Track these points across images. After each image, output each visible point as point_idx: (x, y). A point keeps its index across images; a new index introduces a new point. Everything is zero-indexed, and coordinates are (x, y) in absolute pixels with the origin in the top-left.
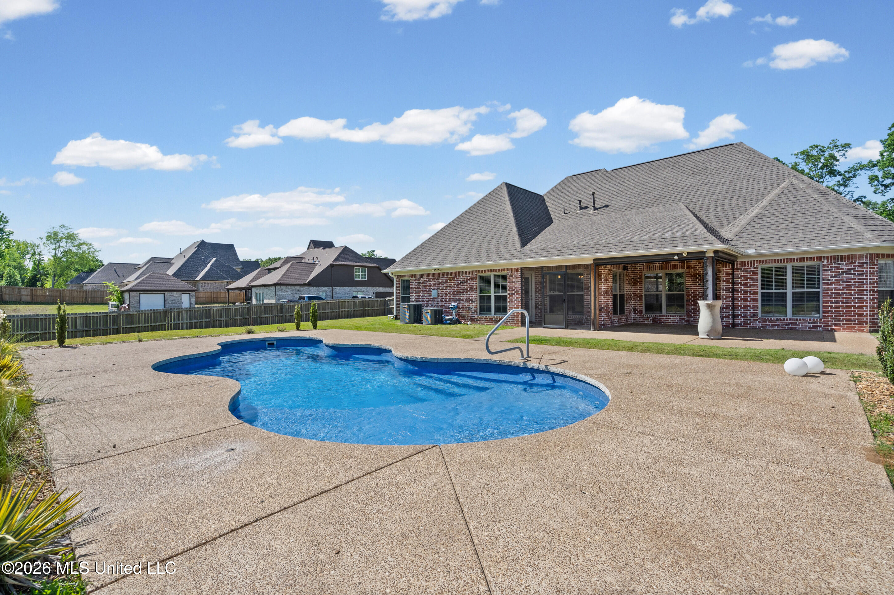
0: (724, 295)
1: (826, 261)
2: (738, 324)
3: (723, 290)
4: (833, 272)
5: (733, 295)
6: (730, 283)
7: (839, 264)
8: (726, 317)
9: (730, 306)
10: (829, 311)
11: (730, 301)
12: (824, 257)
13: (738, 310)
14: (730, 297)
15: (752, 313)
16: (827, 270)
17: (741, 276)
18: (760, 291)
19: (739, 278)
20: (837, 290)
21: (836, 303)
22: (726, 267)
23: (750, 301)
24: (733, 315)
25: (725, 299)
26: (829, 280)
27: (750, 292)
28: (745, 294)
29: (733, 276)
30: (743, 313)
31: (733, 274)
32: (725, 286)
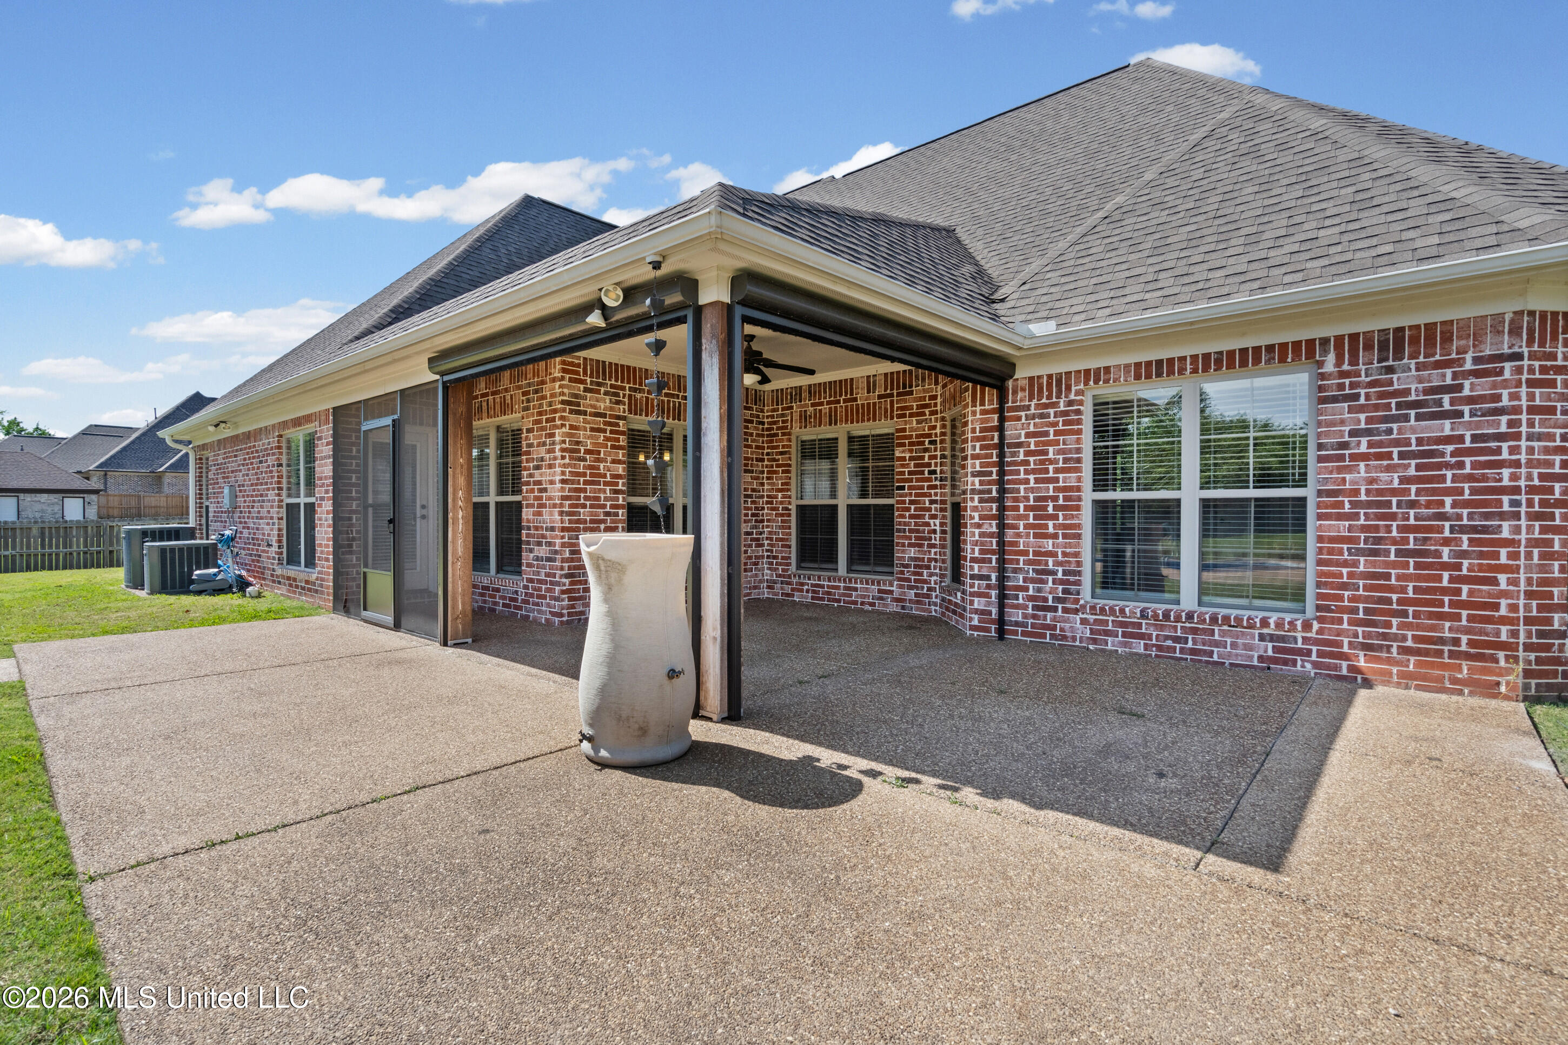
0: (975, 509)
1: (1331, 358)
2: (1017, 624)
3: (973, 491)
4: (1362, 409)
5: (1002, 508)
6: (993, 464)
7: (1390, 370)
8: (980, 595)
9: (993, 552)
10: (1344, 586)
11: (991, 535)
12: (1325, 341)
13: (1015, 571)
14: (992, 517)
15: (1062, 582)
16: (1335, 399)
17: (1028, 435)
18: (1089, 496)
19: (1020, 445)
20: (1380, 492)
21: (1375, 553)
22: (982, 404)
23: (1055, 536)
24: (1002, 587)
25: (979, 526)
26: (1344, 445)
27: (1055, 499)
28: (1038, 508)
29: (1002, 437)
30: (1033, 581)
31: (1001, 429)
32: (979, 474)
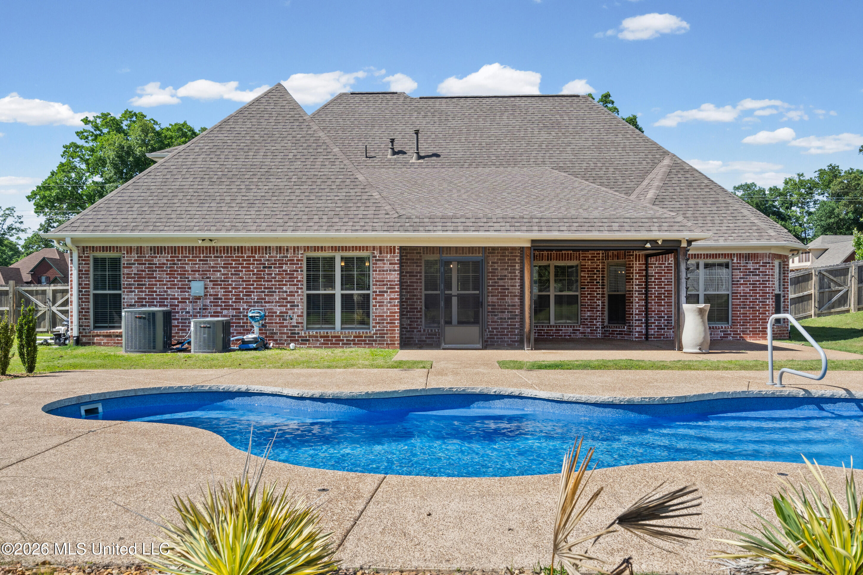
0: (636, 297)
1: (735, 259)
2: (652, 335)
3: (636, 291)
4: (741, 272)
5: (647, 297)
6: (643, 282)
7: (747, 263)
8: (638, 326)
9: (643, 311)
10: (738, 317)
11: (643, 306)
12: (734, 254)
13: (651, 317)
14: (643, 300)
15: (667, 320)
16: (736, 269)
17: (655, 273)
19: (653, 276)
20: (745, 293)
21: (744, 308)
22: (639, 261)
23: (664, 306)
24: (647, 322)
25: (638, 303)
26: (738, 281)
27: (664, 294)
28: (659, 297)
29: (647, 273)
30: (657, 320)
31: (646, 270)
32: (638, 285)
